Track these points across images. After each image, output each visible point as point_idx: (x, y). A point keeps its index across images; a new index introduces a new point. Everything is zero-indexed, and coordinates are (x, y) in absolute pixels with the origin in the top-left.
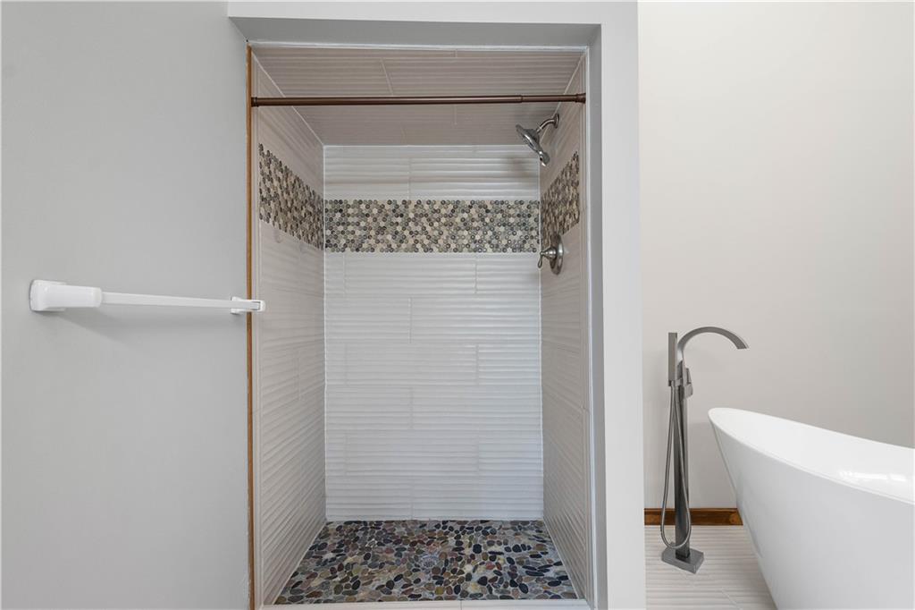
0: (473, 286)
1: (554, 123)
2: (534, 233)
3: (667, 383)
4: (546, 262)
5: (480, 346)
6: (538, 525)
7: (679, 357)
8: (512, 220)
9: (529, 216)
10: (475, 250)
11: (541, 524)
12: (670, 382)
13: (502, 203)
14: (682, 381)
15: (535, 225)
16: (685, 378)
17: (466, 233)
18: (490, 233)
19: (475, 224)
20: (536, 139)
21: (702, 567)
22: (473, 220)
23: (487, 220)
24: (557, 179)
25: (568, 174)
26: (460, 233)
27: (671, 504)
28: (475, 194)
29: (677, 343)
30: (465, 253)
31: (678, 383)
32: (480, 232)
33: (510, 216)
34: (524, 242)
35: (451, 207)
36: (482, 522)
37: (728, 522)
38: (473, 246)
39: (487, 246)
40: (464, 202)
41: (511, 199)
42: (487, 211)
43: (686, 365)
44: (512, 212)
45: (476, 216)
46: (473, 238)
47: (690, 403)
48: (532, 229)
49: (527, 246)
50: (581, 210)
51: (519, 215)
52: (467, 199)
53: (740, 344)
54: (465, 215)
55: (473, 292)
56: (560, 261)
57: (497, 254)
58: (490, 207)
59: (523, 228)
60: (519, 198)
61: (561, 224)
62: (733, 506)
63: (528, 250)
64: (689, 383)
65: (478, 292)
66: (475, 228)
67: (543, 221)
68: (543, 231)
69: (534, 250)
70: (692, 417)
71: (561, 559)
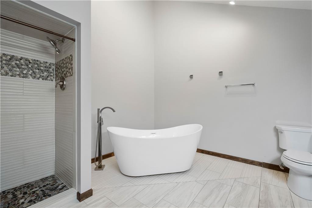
0: (22, 91)
1: (62, 41)
2: (52, 74)
3: (97, 122)
4: (58, 86)
5: (25, 115)
6: (53, 177)
7: (100, 115)
8: (42, 68)
9: (50, 68)
10: (23, 77)
11: (54, 175)
12: (98, 122)
13: (38, 61)
14: (101, 121)
15: (52, 72)
16: (101, 120)
17: (18, 69)
18: (31, 71)
19: (23, 67)
20: (55, 44)
21: (105, 168)
22: (22, 65)
23: (30, 66)
24: (63, 59)
25: (68, 60)
26: (14, 69)
27: (97, 156)
28: (23, 55)
29: (99, 111)
30: (17, 77)
31: (100, 122)
32: (26, 71)
33: (41, 66)
34: (48, 77)
35: (9, 57)
36: (25, 184)
37: (111, 156)
38: (22, 75)
39: (30, 76)
40: (17, 56)
41: (42, 60)
42: (30, 63)
43: (102, 117)
44: (42, 65)
45: (24, 64)
46: (22, 72)
47: (102, 126)
48: (51, 73)
49: (49, 78)
50: (73, 72)
51: (45, 67)
52: (19, 56)
53: (114, 111)
54: (18, 62)
55: (22, 94)
56: (64, 86)
57: (35, 80)
58: (31, 61)
59: (47, 72)
60: (46, 61)
61: (65, 74)
62: (112, 152)
63: (49, 80)
64: (102, 122)
65: (24, 94)
66: (23, 68)
67: (56, 71)
68: (56, 75)
69: (52, 80)
70: (103, 131)
71: (63, 182)
